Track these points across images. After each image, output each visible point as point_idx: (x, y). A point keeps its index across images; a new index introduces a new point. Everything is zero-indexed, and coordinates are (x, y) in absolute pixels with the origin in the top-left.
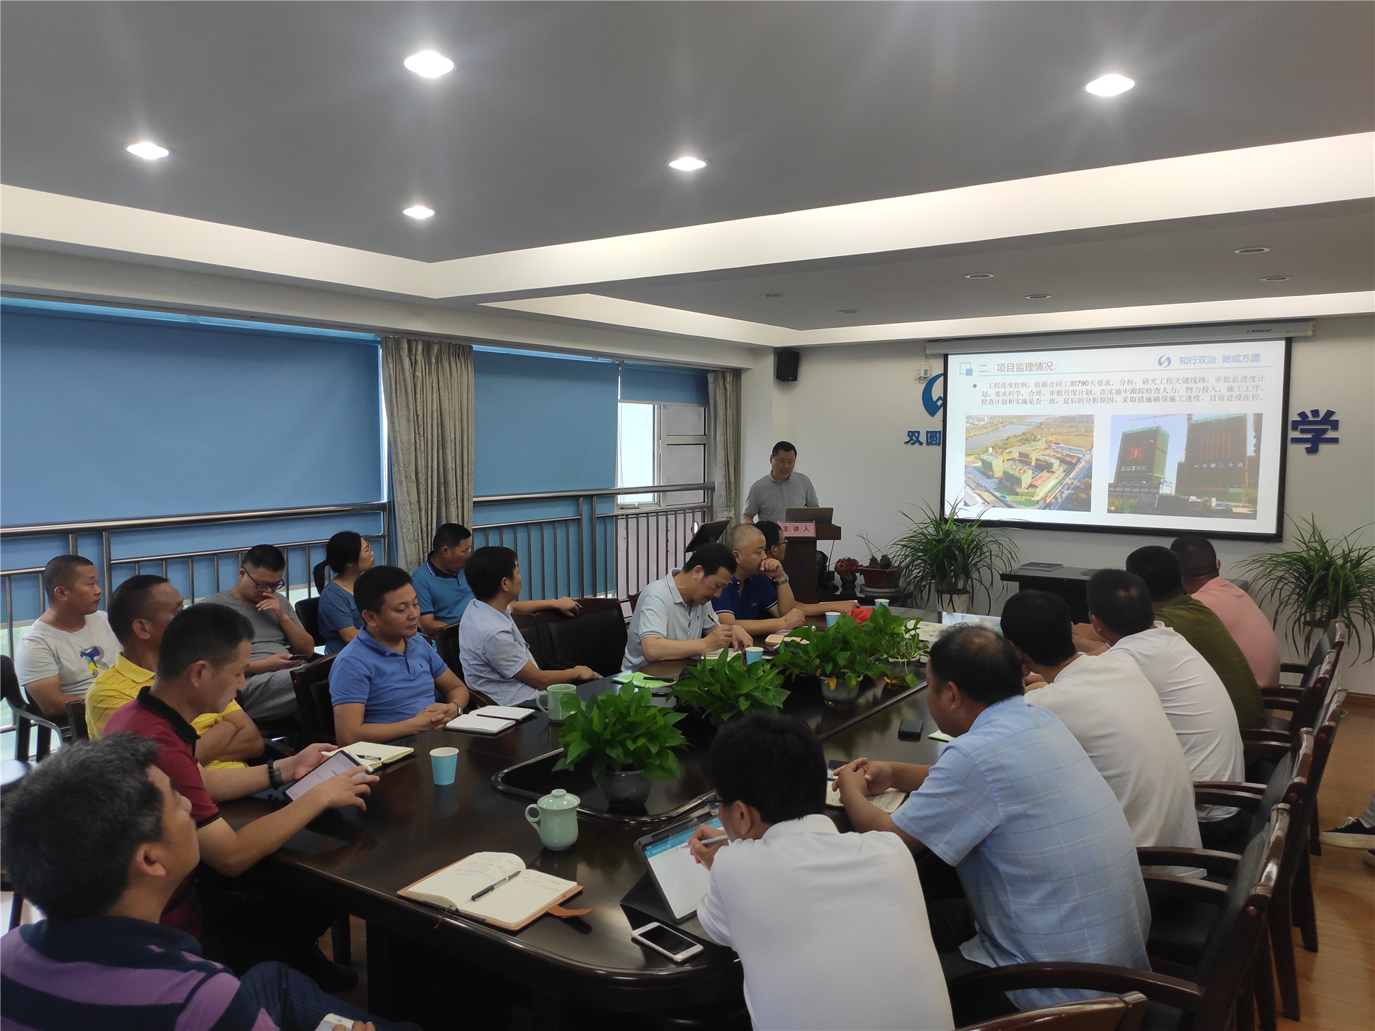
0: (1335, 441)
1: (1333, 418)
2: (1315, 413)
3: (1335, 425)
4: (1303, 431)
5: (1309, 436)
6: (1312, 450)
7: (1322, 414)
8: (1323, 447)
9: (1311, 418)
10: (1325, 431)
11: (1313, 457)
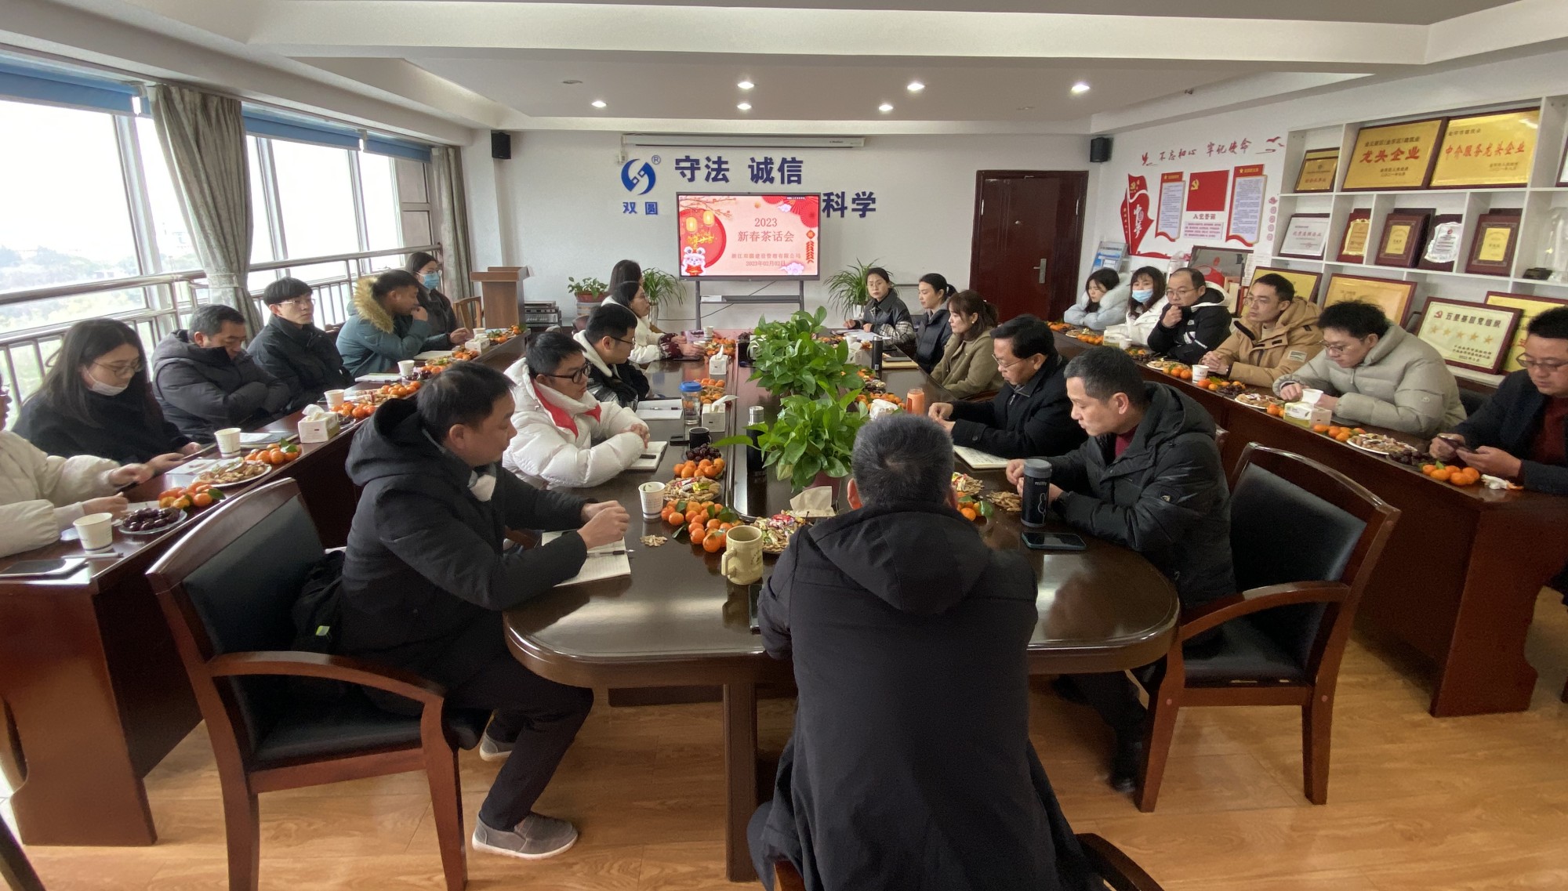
0: (874, 210)
1: (873, 197)
2: (864, 193)
3: (874, 201)
4: (858, 204)
5: (861, 207)
6: (863, 216)
7: (867, 194)
8: (868, 213)
9: (862, 197)
10: (869, 204)
11: (863, 219)
